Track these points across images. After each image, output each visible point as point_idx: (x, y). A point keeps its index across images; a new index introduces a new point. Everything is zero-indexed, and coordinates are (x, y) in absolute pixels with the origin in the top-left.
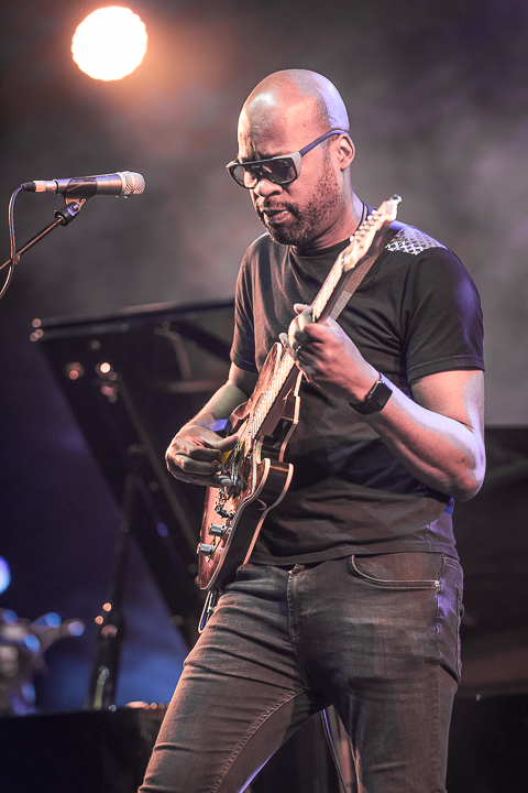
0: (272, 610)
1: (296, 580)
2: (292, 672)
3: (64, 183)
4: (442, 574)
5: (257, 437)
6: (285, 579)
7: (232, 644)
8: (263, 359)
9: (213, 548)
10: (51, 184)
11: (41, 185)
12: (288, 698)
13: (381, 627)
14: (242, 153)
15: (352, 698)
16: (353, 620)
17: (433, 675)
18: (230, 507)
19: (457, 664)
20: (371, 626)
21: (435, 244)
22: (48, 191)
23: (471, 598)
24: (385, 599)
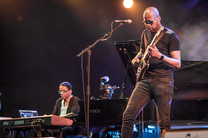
0: (146, 85)
1: (150, 80)
2: (148, 94)
3: (120, 21)
4: (171, 81)
5: (144, 59)
6: (148, 80)
7: (140, 89)
8: (146, 48)
9: (138, 75)
10: (118, 21)
11: (117, 21)
12: (148, 98)
13: (162, 88)
14: (144, 20)
15: (157, 98)
16: (158, 87)
17: (169, 95)
18: (140, 69)
19: (173, 94)
20: (161, 88)
21: (173, 32)
22: (117, 22)
23: (175, 84)
24: (163, 84)
